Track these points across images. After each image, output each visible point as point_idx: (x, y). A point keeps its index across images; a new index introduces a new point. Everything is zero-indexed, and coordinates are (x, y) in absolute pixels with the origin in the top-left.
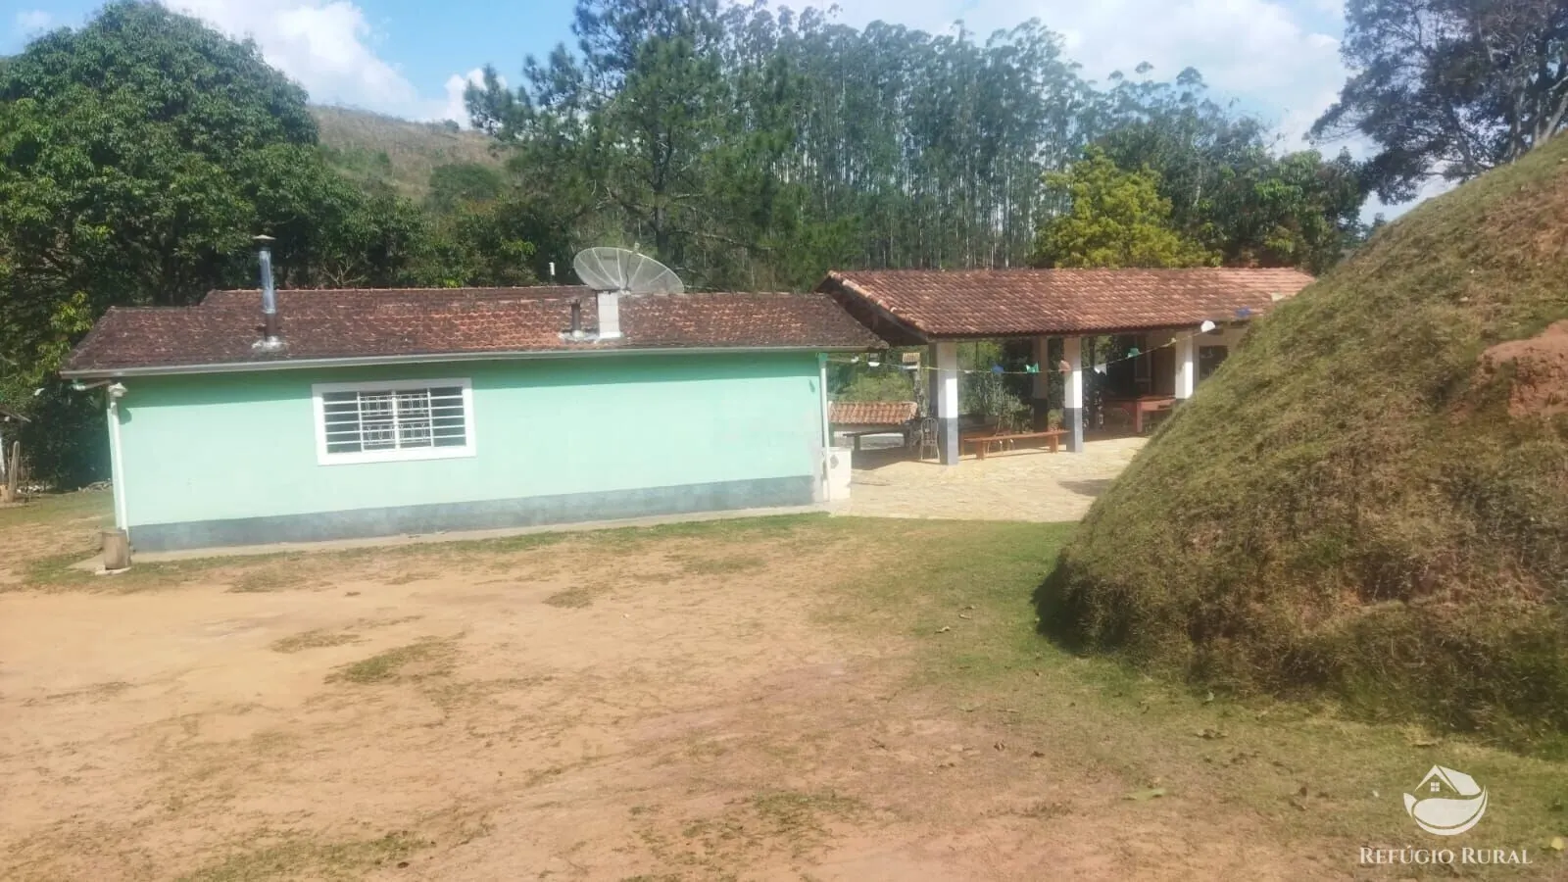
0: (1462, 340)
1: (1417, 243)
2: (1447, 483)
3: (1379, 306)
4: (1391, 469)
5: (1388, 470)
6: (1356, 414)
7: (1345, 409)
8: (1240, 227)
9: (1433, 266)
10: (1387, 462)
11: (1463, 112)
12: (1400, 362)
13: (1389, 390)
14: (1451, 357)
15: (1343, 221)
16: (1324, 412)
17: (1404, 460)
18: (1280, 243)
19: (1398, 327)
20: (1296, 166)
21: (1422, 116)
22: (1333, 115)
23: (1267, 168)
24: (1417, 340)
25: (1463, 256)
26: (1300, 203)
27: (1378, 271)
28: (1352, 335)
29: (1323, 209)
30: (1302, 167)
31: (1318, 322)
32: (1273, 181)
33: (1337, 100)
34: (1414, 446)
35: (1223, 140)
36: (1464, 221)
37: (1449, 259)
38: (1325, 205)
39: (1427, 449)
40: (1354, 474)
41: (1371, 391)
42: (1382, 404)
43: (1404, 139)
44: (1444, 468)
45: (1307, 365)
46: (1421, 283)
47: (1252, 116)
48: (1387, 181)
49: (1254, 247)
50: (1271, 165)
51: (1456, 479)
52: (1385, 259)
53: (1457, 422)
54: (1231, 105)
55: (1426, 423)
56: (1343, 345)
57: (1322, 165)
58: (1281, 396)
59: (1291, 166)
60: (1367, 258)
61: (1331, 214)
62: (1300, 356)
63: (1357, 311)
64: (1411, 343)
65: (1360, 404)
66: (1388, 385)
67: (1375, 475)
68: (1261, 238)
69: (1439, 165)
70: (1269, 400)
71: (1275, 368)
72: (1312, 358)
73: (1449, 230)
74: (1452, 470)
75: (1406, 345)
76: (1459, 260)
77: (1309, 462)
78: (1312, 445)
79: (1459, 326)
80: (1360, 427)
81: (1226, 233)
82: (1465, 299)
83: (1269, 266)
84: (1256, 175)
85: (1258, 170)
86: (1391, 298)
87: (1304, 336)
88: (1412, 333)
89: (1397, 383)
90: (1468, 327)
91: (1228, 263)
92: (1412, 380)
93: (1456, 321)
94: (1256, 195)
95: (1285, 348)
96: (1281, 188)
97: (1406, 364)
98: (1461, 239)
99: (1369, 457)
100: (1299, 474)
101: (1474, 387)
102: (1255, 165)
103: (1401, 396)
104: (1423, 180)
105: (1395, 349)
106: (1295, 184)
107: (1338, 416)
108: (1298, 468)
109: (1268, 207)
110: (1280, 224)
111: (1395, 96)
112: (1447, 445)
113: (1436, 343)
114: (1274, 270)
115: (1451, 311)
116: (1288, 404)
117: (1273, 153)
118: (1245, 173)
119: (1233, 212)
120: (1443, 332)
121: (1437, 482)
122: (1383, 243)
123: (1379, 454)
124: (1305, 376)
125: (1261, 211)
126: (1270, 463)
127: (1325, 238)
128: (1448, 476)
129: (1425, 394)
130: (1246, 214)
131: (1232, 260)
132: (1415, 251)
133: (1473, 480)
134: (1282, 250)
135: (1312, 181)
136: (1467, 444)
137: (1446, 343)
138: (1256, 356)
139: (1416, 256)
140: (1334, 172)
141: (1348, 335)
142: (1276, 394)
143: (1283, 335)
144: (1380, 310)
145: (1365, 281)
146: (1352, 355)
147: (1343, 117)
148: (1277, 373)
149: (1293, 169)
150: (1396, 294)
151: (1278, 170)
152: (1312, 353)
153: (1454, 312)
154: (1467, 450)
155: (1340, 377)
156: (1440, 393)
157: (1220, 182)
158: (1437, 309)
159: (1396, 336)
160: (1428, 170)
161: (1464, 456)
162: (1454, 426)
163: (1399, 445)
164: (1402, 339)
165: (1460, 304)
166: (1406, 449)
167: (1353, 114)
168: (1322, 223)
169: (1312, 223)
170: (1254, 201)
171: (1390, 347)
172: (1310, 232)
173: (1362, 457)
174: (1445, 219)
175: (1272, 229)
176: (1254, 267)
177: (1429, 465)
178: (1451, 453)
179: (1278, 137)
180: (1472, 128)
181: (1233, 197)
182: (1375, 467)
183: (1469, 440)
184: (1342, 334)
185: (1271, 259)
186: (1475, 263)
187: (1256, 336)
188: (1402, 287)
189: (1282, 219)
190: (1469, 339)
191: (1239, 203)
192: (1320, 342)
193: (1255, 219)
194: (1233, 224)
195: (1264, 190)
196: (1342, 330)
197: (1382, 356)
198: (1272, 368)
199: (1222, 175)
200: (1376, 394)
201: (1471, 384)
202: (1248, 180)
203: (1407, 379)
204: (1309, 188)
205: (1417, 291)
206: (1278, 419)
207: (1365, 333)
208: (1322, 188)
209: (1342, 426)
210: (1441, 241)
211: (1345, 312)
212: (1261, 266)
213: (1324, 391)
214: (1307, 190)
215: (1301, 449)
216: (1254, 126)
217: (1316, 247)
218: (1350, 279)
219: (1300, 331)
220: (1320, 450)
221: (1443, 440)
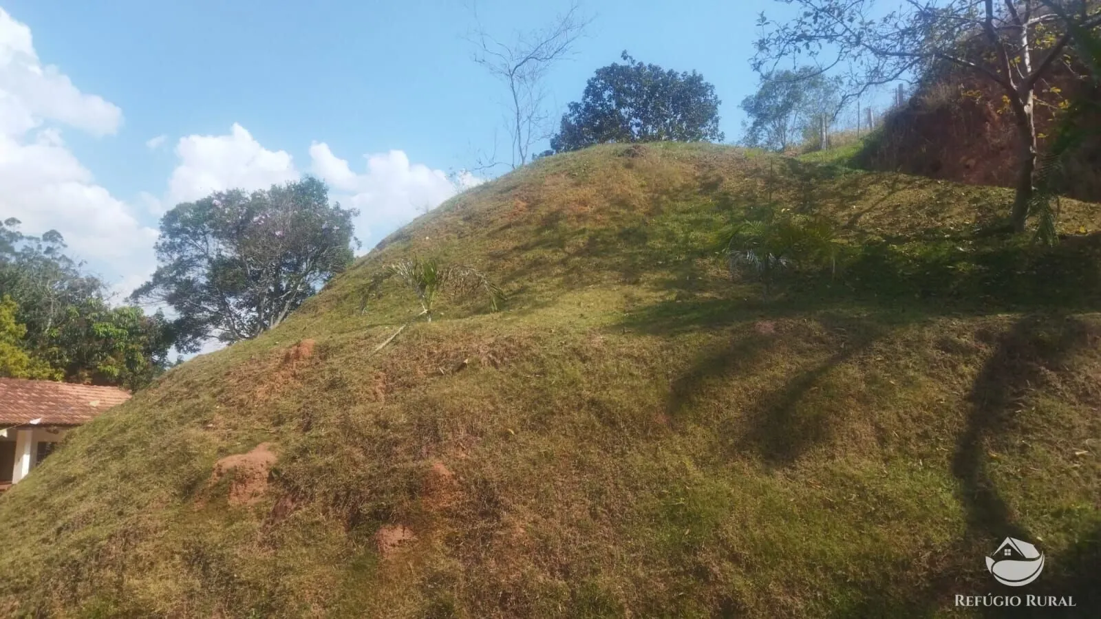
0: (206, 453)
1: (187, 384)
2: (186, 554)
3: (157, 426)
4: (150, 545)
5: (148, 546)
6: (131, 505)
7: (125, 500)
8: (79, 353)
9: (195, 401)
10: (147, 540)
11: (232, 301)
12: (164, 466)
13: (155, 487)
14: (198, 464)
15: (156, 358)
16: (109, 503)
17: (159, 539)
18: (108, 368)
19: (167, 440)
20: (125, 316)
21: (207, 299)
22: (146, 289)
23: (103, 313)
24: (178, 451)
25: (214, 396)
26: (126, 342)
27: (161, 401)
28: (137, 446)
29: (142, 348)
30: (129, 317)
31: (115, 434)
32: (107, 324)
33: (150, 280)
34: (167, 528)
35: (73, 289)
36: (217, 373)
37: (205, 397)
38: (144, 345)
39: (175, 530)
40: (124, 550)
41: (143, 487)
42: (150, 497)
43: (194, 312)
44: (184, 543)
45: (103, 466)
46: (186, 412)
47: (96, 276)
48: (181, 337)
49: (88, 369)
50: (107, 313)
51: (192, 550)
52: (166, 393)
53: (196, 510)
54: (80, 265)
55: (176, 511)
56: (130, 453)
57: (144, 318)
58: (82, 489)
59: (121, 315)
60: (156, 391)
61: (148, 352)
62: (99, 460)
63: (143, 428)
64: (173, 453)
65: (135, 497)
66: (156, 483)
67: (138, 550)
68: (95, 363)
69: (216, 332)
70: (72, 493)
71: (80, 467)
72: (107, 461)
73: (207, 378)
74: (190, 544)
75: (170, 455)
76: (211, 399)
77: (93, 541)
78: (97, 528)
79: (204, 444)
80: (133, 514)
81: (68, 356)
82: (211, 425)
83: (99, 384)
84: (95, 318)
85: (96, 314)
86: (165, 421)
87: (104, 444)
88: (175, 447)
89: (161, 482)
90: (210, 444)
91: (68, 379)
92: (171, 480)
93: (202, 440)
94: (94, 333)
95: (89, 452)
96: (112, 329)
97: (169, 468)
98: (214, 384)
99: (136, 537)
100: (85, 551)
101: (209, 485)
102: (94, 310)
103: (163, 491)
104: (205, 340)
105: (163, 457)
106: (124, 328)
107: (119, 506)
108: (85, 547)
109: (102, 341)
110: (111, 354)
111: (189, 283)
112: (188, 526)
113: (189, 454)
114: (102, 388)
115: (201, 433)
116: (85, 496)
117: (109, 304)
118: (87, 315)
119: (75, 342)
120: (193, 447)
121: (179, 553)
122: (167, 381)
123: (141, 534)
124: (101, 475)
125: (96, 344)
126: (65, 544)
127: (142, 368)
128: (187, 548)
129: (178, 490)
130: (85, 344)
131: (72, 376)
132: (185, 390)
133: (202, 550)
134: (110, 374)
135: (136, 327)
136: (201, 526)
137: (196, 455)
138: (69, 457)
139: (185, 393)
140: (152, 324)
141: (134, 445)
142: (77, 488)
143: (90, 442)
144: (157, 429)
145: (150, 407)
146: (135, 460)
147: (153, 291)
148: (80, 471)
149: (122, 318)
150: (169, 419)
151: (111, 317)
152: (108, 458)
153: (202, 434)
154: (201, 530)
155: (125, 476)
156: (188, 490)
157: (67, 319)
158: (193, 431)
159: (165, 449)
160: (208, 334)
161: (198, 534)
162: (194, 513)
163: (157, 527)
164: (168, 451)
165: (208, 428)
166: (161, 530)
167: (159, 290)
168: (140, 358)
169: (133, 357)
170: (91, 336)
171: (161, 456)
172: (131, 363)
173: (131, 537)
174: (206, 371)
175: (104, 358)
176: (88, 384)
177: (176, 541)
178: (190, 532)
179: (114, 294)
180: (238, 312)
181: (76, 330)
182: (139, 545)
183: (203, 522)
184: (130, 445)
185: (101, 379)
186: (221, 401)
187: (71, 441)
188: (173, 414)
189: (112, 352)
190: (210, 452)
191: (81, 336)
192: (115, 449)
193: (92, 349)
194: (74, 351)
195: (100, 329)
196: (131, 441)
197: (154, 462)
198: (77, 468)
199: (69, 314)
200: (146, 490)
201: (208, 483)
202: (89, 320)
203: (168, 479)
204: (133, 332)
205: (182, 417)
206: (76, 508)
207: (146, 444)
208: (142, 334)
209: (120, 514)
210: (202, 385)
211: (135, 428)
212: (93, 383)
213: (113, 486)
214: (131, 334)
215: (90, 531)
216: (96, 284)
217: (135, 374)
218: (141, 405)
219: (102, 440)
220: (102, 532)
221: (185, 523)
